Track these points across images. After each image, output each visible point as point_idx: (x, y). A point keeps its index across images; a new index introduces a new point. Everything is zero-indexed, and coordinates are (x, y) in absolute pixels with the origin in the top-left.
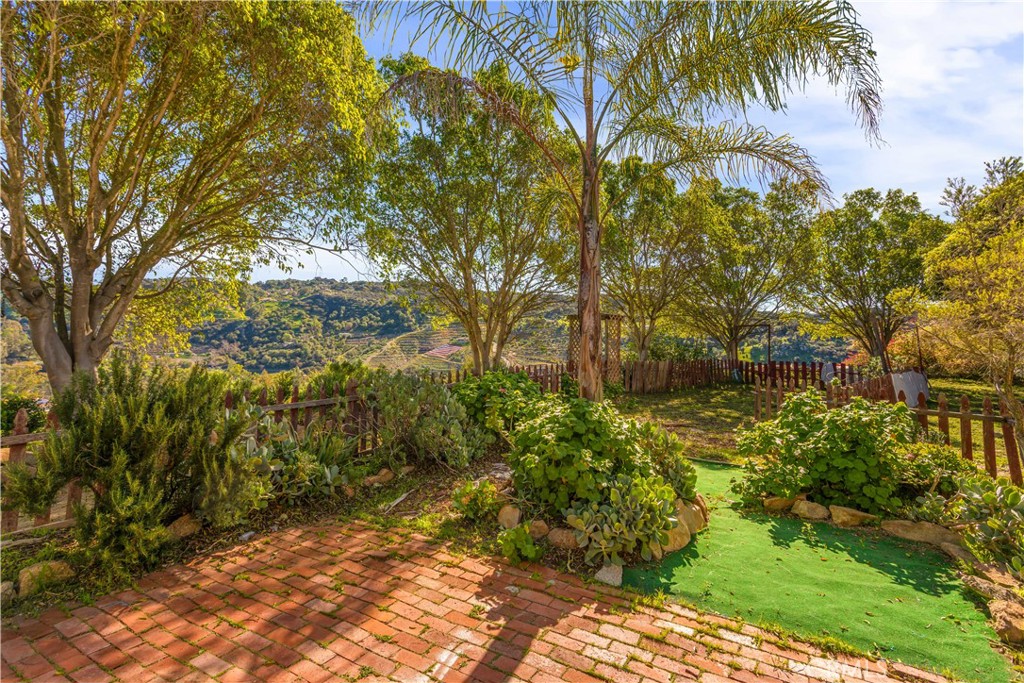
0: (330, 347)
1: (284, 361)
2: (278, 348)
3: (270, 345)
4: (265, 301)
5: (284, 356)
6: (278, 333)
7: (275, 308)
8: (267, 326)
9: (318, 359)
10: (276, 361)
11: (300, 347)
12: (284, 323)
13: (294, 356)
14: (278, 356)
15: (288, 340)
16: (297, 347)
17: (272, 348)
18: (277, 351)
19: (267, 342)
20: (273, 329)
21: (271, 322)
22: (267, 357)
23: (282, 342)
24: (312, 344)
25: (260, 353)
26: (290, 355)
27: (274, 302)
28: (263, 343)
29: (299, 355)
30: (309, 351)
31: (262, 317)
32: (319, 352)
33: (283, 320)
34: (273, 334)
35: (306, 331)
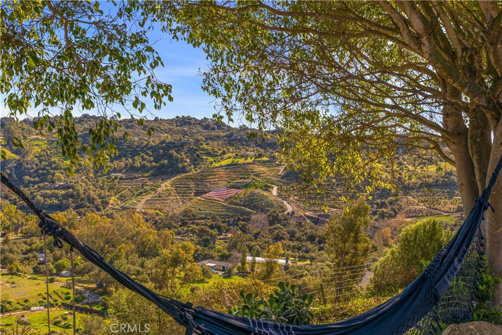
0: (102, 188)
1: (56, 202)
2: (50, 189)
3: (41, 185)
4: (34, 139)
5: (56, 197)
6: (49, 173)
7: (44, 147)
8: (37, 165)
9: (91, 200)
10: (49, 202)
11: (73, 187)
12: (54, 162)
13: (67, 196)
14: (50, 197)
15: (59, 180)
16: (68, 187)
17: (44, 188)
18: (49, 192)
19: (37, 183)
20: (44, 169)
21: (41, 161)
22: (39, 197)
23: (53, 182)
24: (84, 185)
25: (32, 193)
26: (62, 196)
27: (42, 140)
28: (34, 183)
29: (72, 196)
30: (82, 192)
31: (32, 156)
32: (92, 193)
33: (53, 159)
34: (44, 174)
35: (77, 171)
